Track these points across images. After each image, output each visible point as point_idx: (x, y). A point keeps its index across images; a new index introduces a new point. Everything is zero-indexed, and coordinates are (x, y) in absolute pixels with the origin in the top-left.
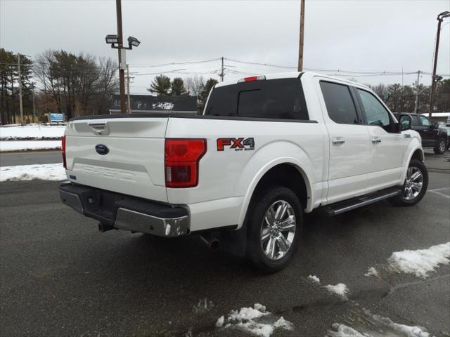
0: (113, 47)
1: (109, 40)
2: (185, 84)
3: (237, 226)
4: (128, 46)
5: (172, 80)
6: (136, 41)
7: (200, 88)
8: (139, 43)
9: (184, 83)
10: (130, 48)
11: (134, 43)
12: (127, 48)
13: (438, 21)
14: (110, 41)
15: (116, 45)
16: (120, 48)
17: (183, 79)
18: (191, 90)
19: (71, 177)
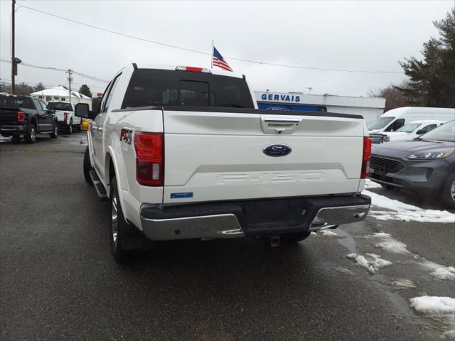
19: (173, 196)
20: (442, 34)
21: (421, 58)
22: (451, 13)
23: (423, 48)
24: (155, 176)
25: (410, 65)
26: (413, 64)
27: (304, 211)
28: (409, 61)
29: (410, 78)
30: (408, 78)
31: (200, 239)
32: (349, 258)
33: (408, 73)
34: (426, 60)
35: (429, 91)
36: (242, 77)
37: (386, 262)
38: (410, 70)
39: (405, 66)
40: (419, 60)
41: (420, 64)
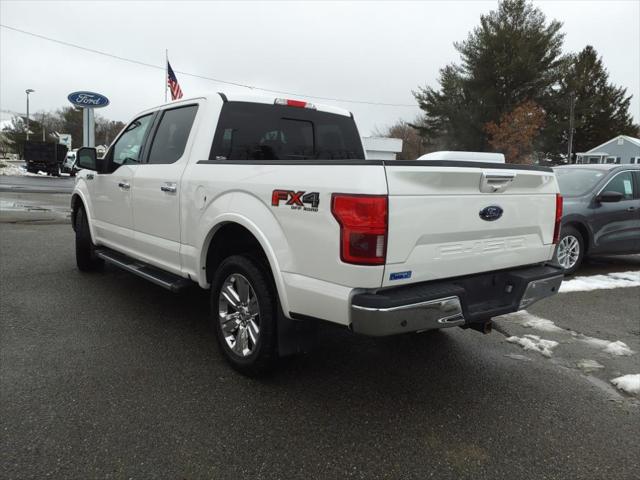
19: (394, 277)
20: (463, 59)
21: (438, 88)
22: (473, 33)
23: (439, 76)
24: (379, 253)
25: (426, 96)
26: (429, 95)
27: (511, 287)
28: (425, 92)
29: (426, 112)
30: (423, 113)
31: (415, 332)
32: (510, 342)
33: (423, 106)
34: (443, 91)
35: (449, 130)
36: (349, 115)
37: (554, 343)
38: (426, 103)
39: (419, 98)
40: (435, 91)
41: (437, 95)
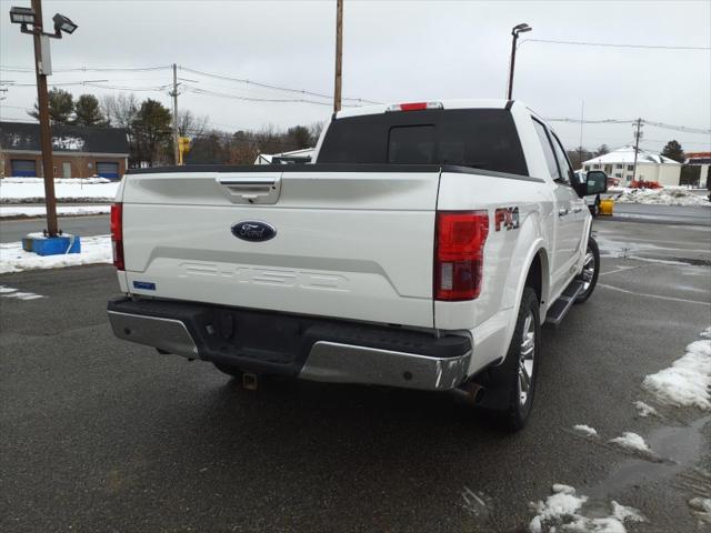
0: (24, 29)
1: (16, 17)
2: (102, 107)
3: (501, 358)
4: (53, 32)
5: (76, 99)
6: (69, 22)
7: (130, 114)
8: (76, 27)
9: (99, 104)
10: (58, 35)
11: (65, 26)
12: (51, 35)
13: (512, 37)
14: (21, 18)
15: (30, 27)
16: (38, 33)
17: (97, 97)
18: (113, 118)
